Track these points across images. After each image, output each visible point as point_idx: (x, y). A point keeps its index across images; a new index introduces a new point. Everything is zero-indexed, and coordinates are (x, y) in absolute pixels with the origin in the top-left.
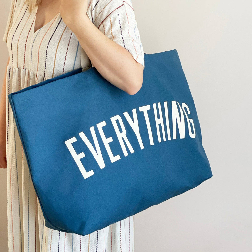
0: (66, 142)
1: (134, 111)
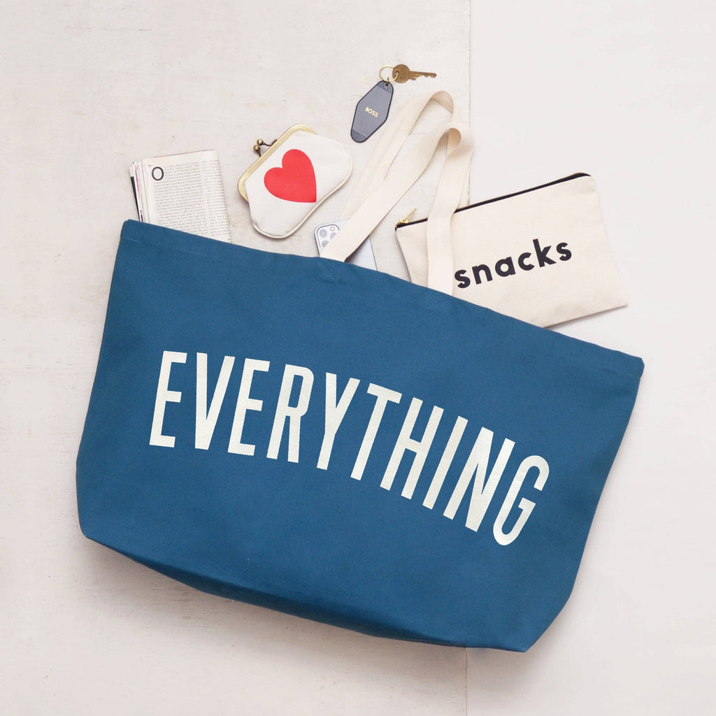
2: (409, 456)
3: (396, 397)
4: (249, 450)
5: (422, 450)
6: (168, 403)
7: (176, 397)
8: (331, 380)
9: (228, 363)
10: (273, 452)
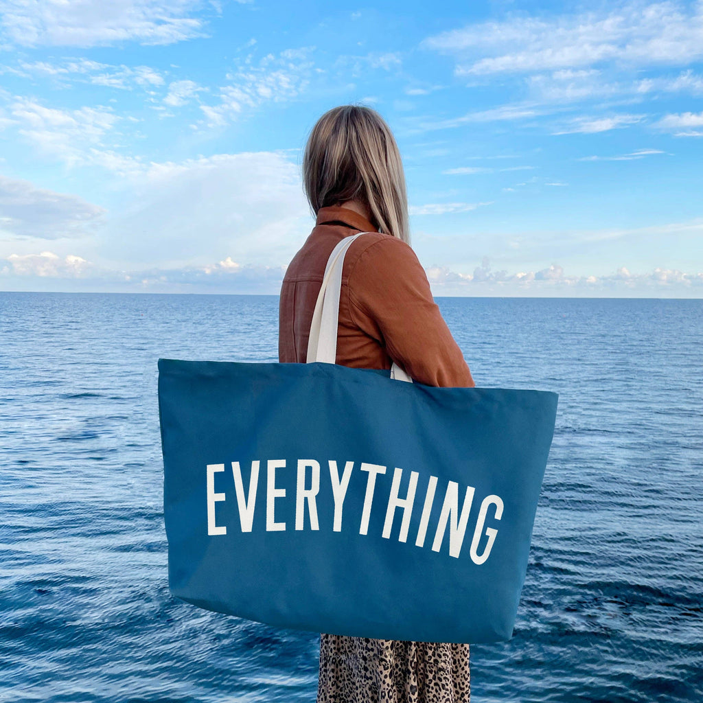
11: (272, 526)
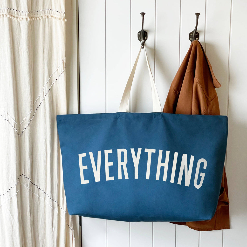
0: (79, 155)
1: (140, 150)
2: (162, 168)
3: (154, 151)
4: (112, 178)
5: (166, 165)
6: (84, 170)
7: (86, 167)
8: (132, 150)
9: (99, 153)
10: (120, 177)
11: (108, 178)
